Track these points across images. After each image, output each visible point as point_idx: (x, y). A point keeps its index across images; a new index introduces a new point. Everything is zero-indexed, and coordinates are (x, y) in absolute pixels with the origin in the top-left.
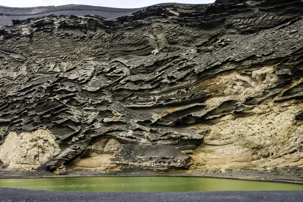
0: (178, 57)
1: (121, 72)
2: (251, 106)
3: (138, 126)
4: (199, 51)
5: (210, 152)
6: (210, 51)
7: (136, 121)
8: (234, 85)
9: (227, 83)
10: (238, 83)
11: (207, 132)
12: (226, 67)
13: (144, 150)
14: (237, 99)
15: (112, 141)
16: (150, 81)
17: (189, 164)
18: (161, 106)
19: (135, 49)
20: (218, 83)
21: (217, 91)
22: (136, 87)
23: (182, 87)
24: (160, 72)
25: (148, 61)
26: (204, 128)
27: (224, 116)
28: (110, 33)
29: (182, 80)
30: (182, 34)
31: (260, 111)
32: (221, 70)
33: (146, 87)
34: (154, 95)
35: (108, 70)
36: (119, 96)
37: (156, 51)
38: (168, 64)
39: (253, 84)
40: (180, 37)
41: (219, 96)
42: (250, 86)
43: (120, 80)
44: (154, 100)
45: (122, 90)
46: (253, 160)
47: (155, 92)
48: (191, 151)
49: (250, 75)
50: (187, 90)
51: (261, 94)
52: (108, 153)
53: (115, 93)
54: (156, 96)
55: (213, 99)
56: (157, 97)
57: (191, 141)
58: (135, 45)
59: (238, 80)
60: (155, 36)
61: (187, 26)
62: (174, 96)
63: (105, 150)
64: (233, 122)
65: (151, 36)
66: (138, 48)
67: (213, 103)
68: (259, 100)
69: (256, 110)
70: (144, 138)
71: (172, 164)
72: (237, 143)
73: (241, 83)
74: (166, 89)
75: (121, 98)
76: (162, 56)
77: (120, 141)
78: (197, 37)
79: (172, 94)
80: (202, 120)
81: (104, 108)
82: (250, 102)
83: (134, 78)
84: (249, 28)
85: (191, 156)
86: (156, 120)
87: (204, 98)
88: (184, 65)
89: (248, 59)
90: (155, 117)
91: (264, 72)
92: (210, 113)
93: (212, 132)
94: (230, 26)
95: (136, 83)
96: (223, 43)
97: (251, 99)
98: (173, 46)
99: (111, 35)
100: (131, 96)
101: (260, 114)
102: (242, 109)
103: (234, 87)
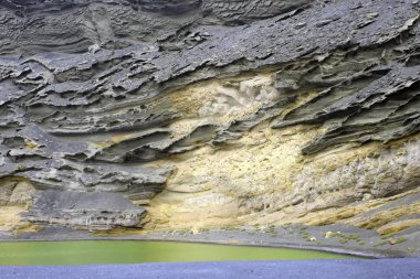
0: (129, 57)
1: (40, 78)
2: (238, 134)
3: (65, 162)
4: (161, 49)
5: (177, 202)
6: (179, 50)
7: (62, 155)
8: (214, 101)
9: (204, 98)
10: (219, 99)
11: (172, 173)
12: (203, 74)
13: (75, 199)
14: (218, 123)
15: (23, 186)
16: (85, 93)
17: (144, 221)
18: (102, 132)
19: (62, 42)
20: (190, 99)
21: (187, 111)
22: (64, 102)
23: (136, 104)
24: (101, 79)
25: (83, 61)
26: (167, 165)
27: (198, 148)
28: (22, 16)
29: (134, 92)
30: (136, 22)
31: (252, 142)
32: (195, 79)
33: (78, 101)
34: (92, 114)
35: (18, 74)
36: (36, 115)
37: (96, 47)
38: (114, 68)
39: (242, 100)
40: (133, 27)
41: (191, 118)
42: (237, 104)
43: (37, 91)
44: (92, 123)
45: (39, 105)
46: (240, 214)
47: (94, 110)
48: (147, 201)
49: (238, 88)
50: (143, 107)
51: (253, 116)
52: (16, 204)
53: (30, 110)
54: (95, 116)
55: (182, 123)
56: (96, 119)
57: (148, 185)
58: (61, 36)
59: (219, 95)
60: (94, 24)
61: (143, 9)
62: (123, 117)
63: (12, 199)
64: (211, 157)
65: (88, 24)
66: (67, 41)
67: (182, 128)
68: (251, 124)
69: (246, 140)
70: (75, 181)
71: (118, 221)
72: (216, 189)
73: (225, 100)
74: (110, 105)
75: (40, 119)
76: (104, 55)
77: (36, 185)
78: (159, 27)
79: (120, 113)
80: (165, 154)
81: (11, 134)
82: (238, 128)
83: (60, 88)
84: (236, 17)
85: (147, 208)
86: (93, 153)
87: (167, 121)
88: (139, 70)
89: (234, 63)
90: (93, 148)
91: (257, 83)
92: (176, 144)
93: (180, 173)
94: (208, 13)
95: (63, 95)
96: (198, 38)
97: (237, 123)
98: (122, 40)
99: (24, 20)
100: (56, 115)
101: (252, 146)
102: (224, 139)
103: (215, 105)
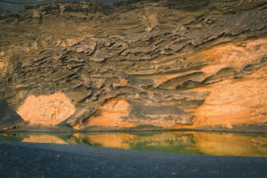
0: (169, 33)
1: (121, 46)
2: (250, 72)
3: (143, 90)
4: (188, 29)
5: (209, 111)
6: (200, 29)
7: (140, 86)
8: (230, 54)
9: (223, 53)
10: (233, 53)
11: (208, 94)
12: (222, 40)
13: (152, 110)
14: (234, 67)
15: (121, 102)
16: (148, 53)
17: (193, 121)
18: (161, 73)
19: (129, 27)
20: (214, 54)
21: (213, 60)
22: (138, 58)
23: (180, 58)
24: (156, 45)
25: (145, 37)
27: (222, 80)
28: (107, 15)
29: (179, 51)
30: (170, 15)
31: (259, 76)
32: (217, 43)
33: (146, 57)
34: (153, 64)
35: (109, 44)
36: (122, 65)
37: (150, 29)
38: (162, 39)
39: (247, 53)
40: (169, 18)
41: (216, 64)
42: (244, 56)
43: (122, 52)
44: (154, 68)
45: (125, 60)
46: (252, 117)
47: (155, 62)
48: (193, 110)
49: (244, 47)
50: (185, 59)
51: (259, 61)
52: (117, 112)
53: (119, 63)
54: (156, 64)
55: (209, 67)
56: (157, 67)
57: (194, 101)
58: (129, 24)
59: (234, 51)
60: (147, 17)
61: (174, 8)
62: (173, 65)
63: (115, 110)
64: (232, 86)
65: (144, 17)
66: (132, 27)
67: (210, 70)
68: (258, 66)
69: (254, 75)
70: (150, 100)
71: (178, 122)
72: (236, 103)
73: (237, 53)
74: (165, 59)
75: (125, 67)
76: (155, 33)
77: (129, 101)
78: (184, 18)
79: (171, 63)
80: (203, 84)
81: (110, 75)
82: (249, 68)
83: (133, 51)
84: (231, 10)
85: (193, 114)
86: (158, 85)
87: (201, 66)
88: (178, 40)
89: (243, 33)
90: (157, 82)
91: (258, 43)
92: (207, 79)
93: (211, 95)
94: (214, 8)
95: (136, 54)
96: (210, 22)
97: (249, 66)
98: (164, 25)
99: (108, 17)
100: (133, 65)
101: (259, 78)
102: (241, 75)
103: (230, 56)
